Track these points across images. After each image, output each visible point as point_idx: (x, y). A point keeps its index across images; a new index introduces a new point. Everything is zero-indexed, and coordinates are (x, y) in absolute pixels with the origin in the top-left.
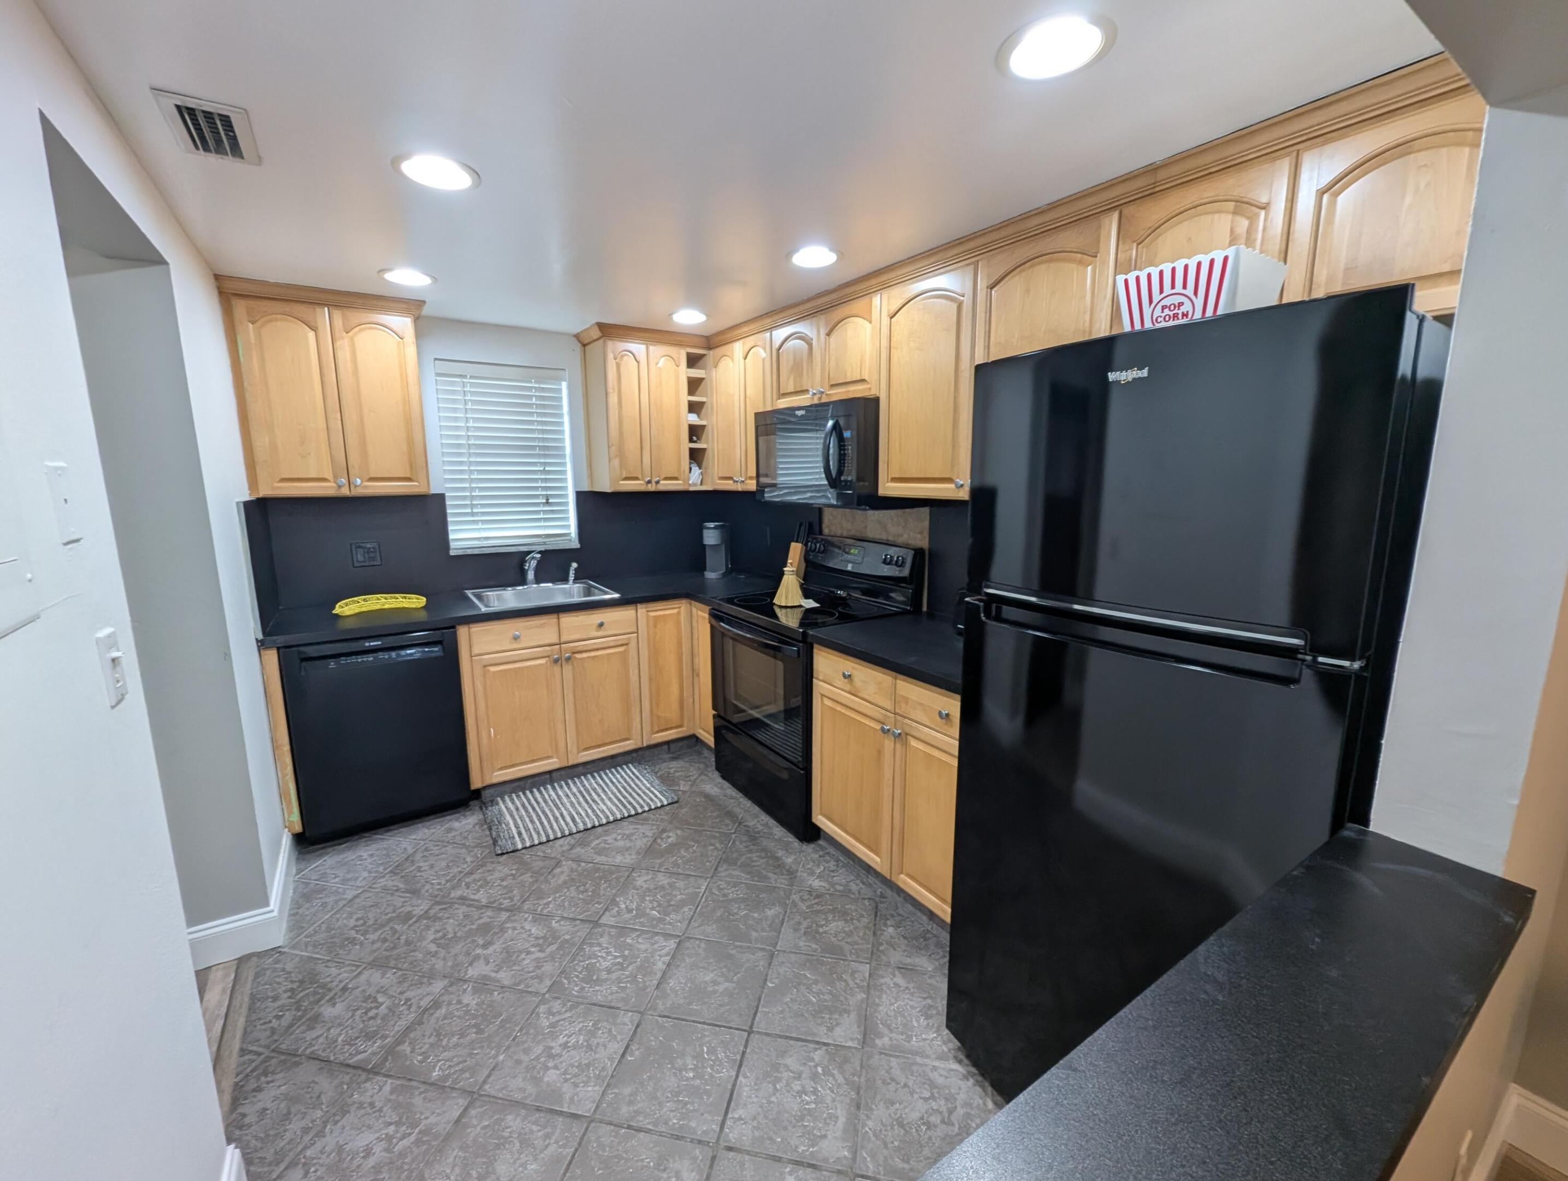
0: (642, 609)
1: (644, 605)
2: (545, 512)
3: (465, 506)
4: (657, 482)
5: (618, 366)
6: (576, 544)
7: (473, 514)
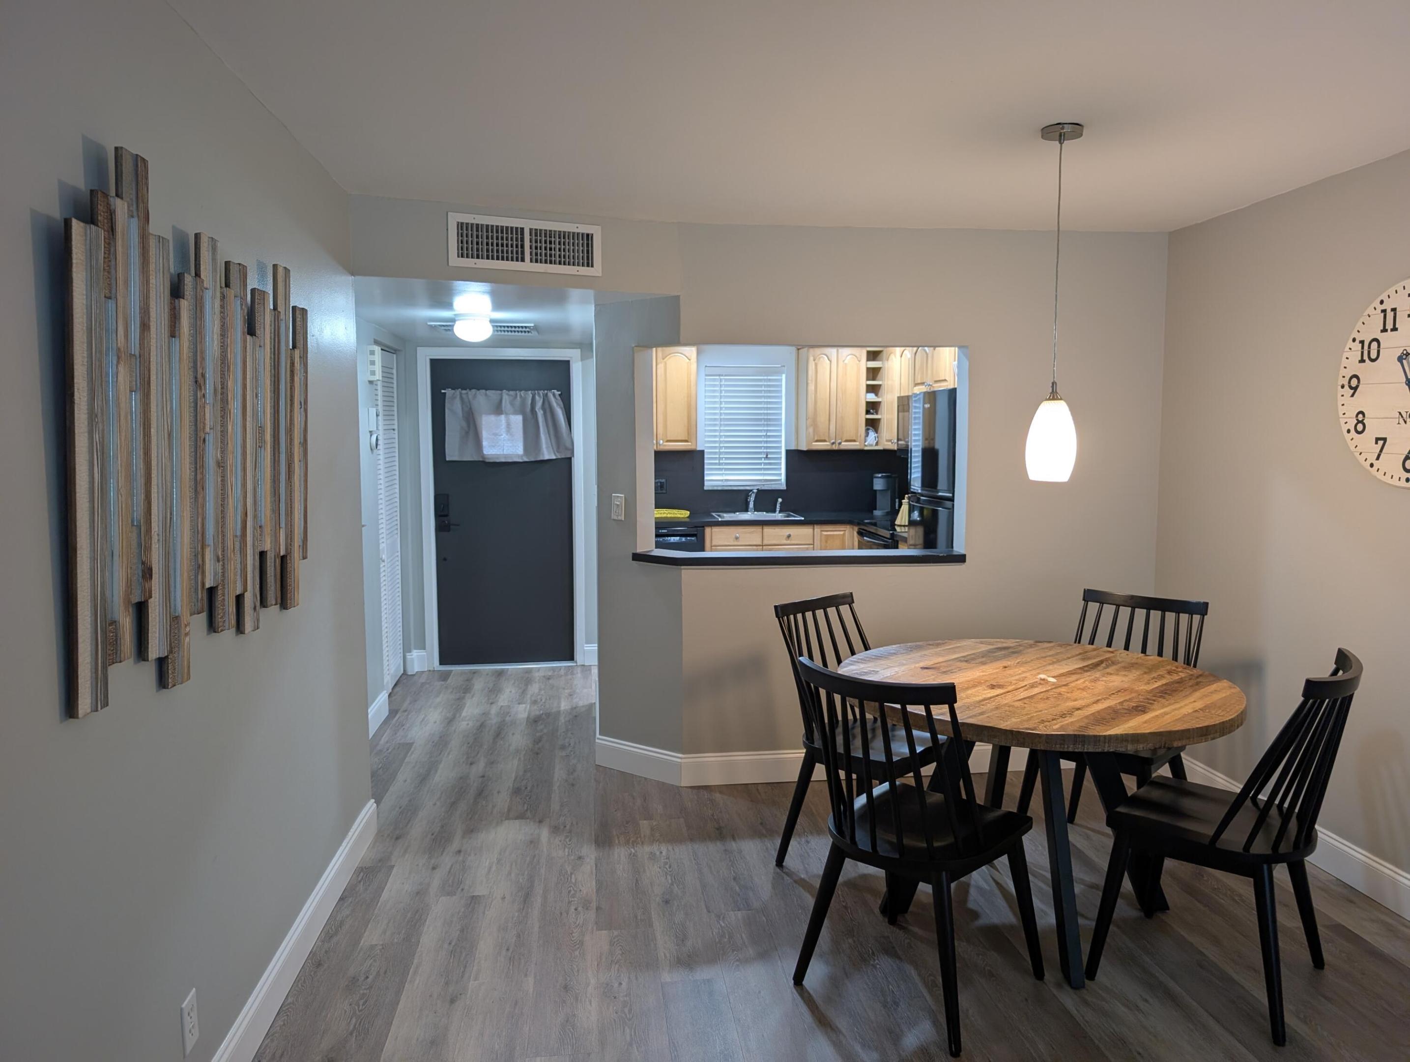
0: (817, 529)
1: (819, 527)
2: (765, 464)
3: (715, 458)
4: (840, 444)
5: (816, 365)
6: (784, 487)
7: (720, 464)
